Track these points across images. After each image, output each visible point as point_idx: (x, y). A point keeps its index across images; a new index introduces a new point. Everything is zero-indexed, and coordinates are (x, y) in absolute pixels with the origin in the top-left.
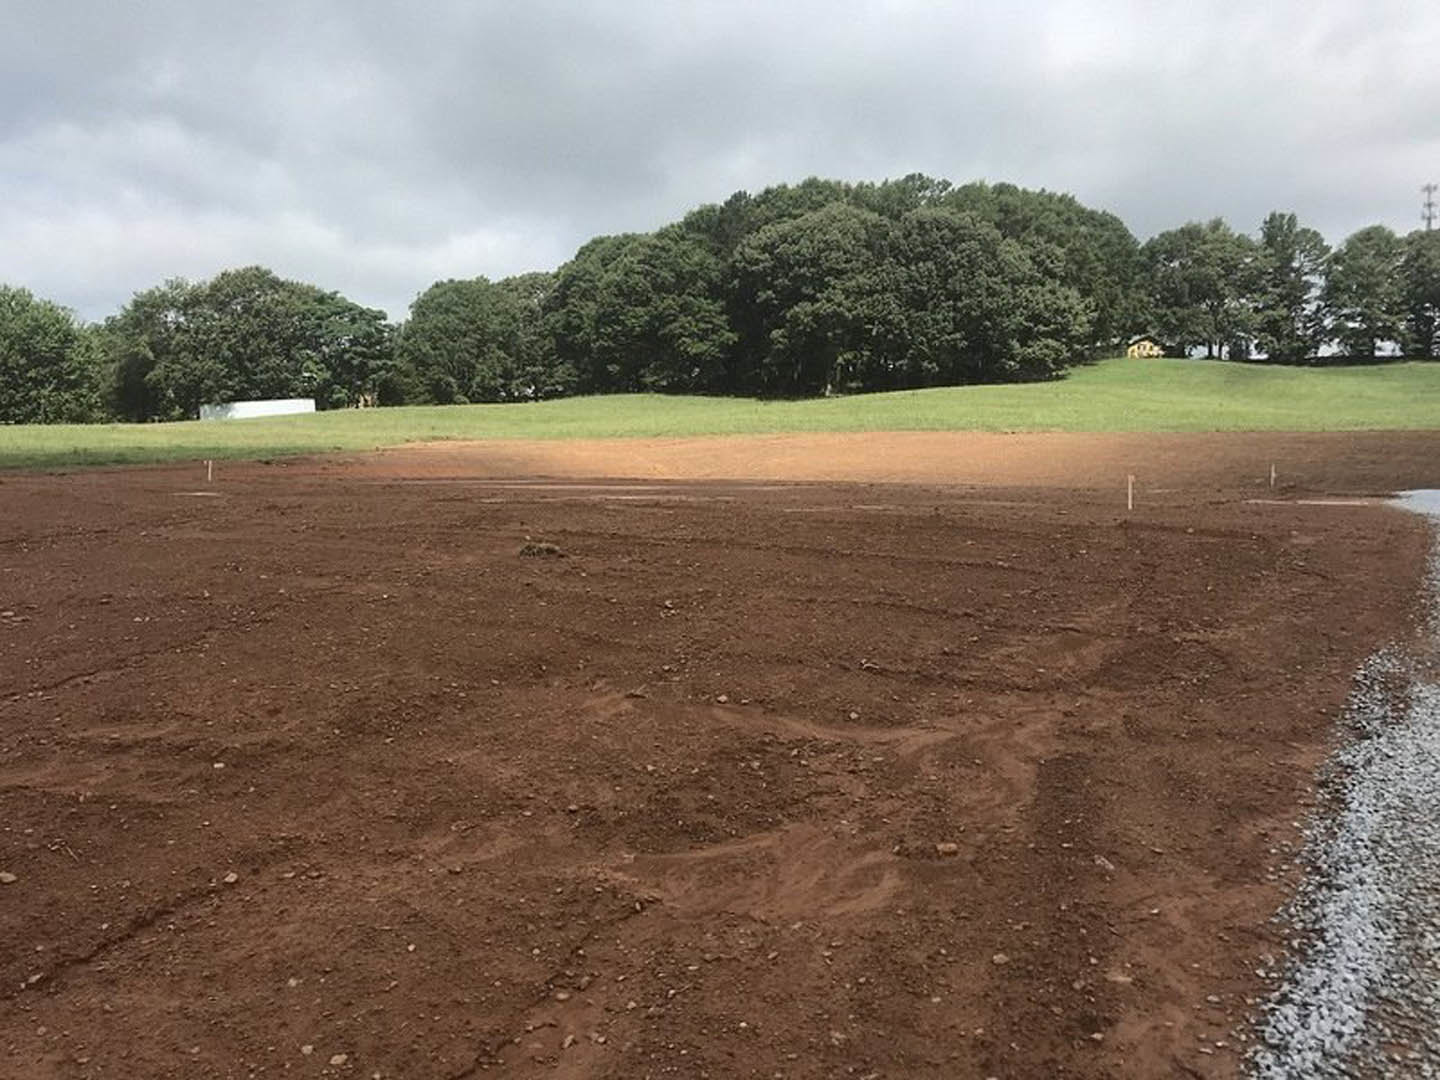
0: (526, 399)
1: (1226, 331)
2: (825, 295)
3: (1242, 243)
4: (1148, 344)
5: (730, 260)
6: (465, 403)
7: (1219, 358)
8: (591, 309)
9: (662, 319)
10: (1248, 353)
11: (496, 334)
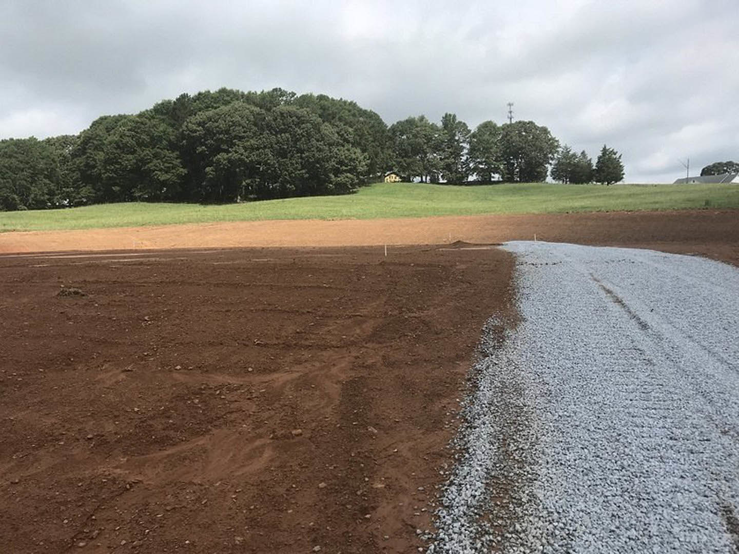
0: (64, 207)
1: (428, 170)
2: (234, 149)
3: (433, 127)
4: (394, 176)
5: (181, 130)
6: (25, 210)
7: (426, 182)
8: (101, 156)
9: (144, 161)
10: (438, 180)
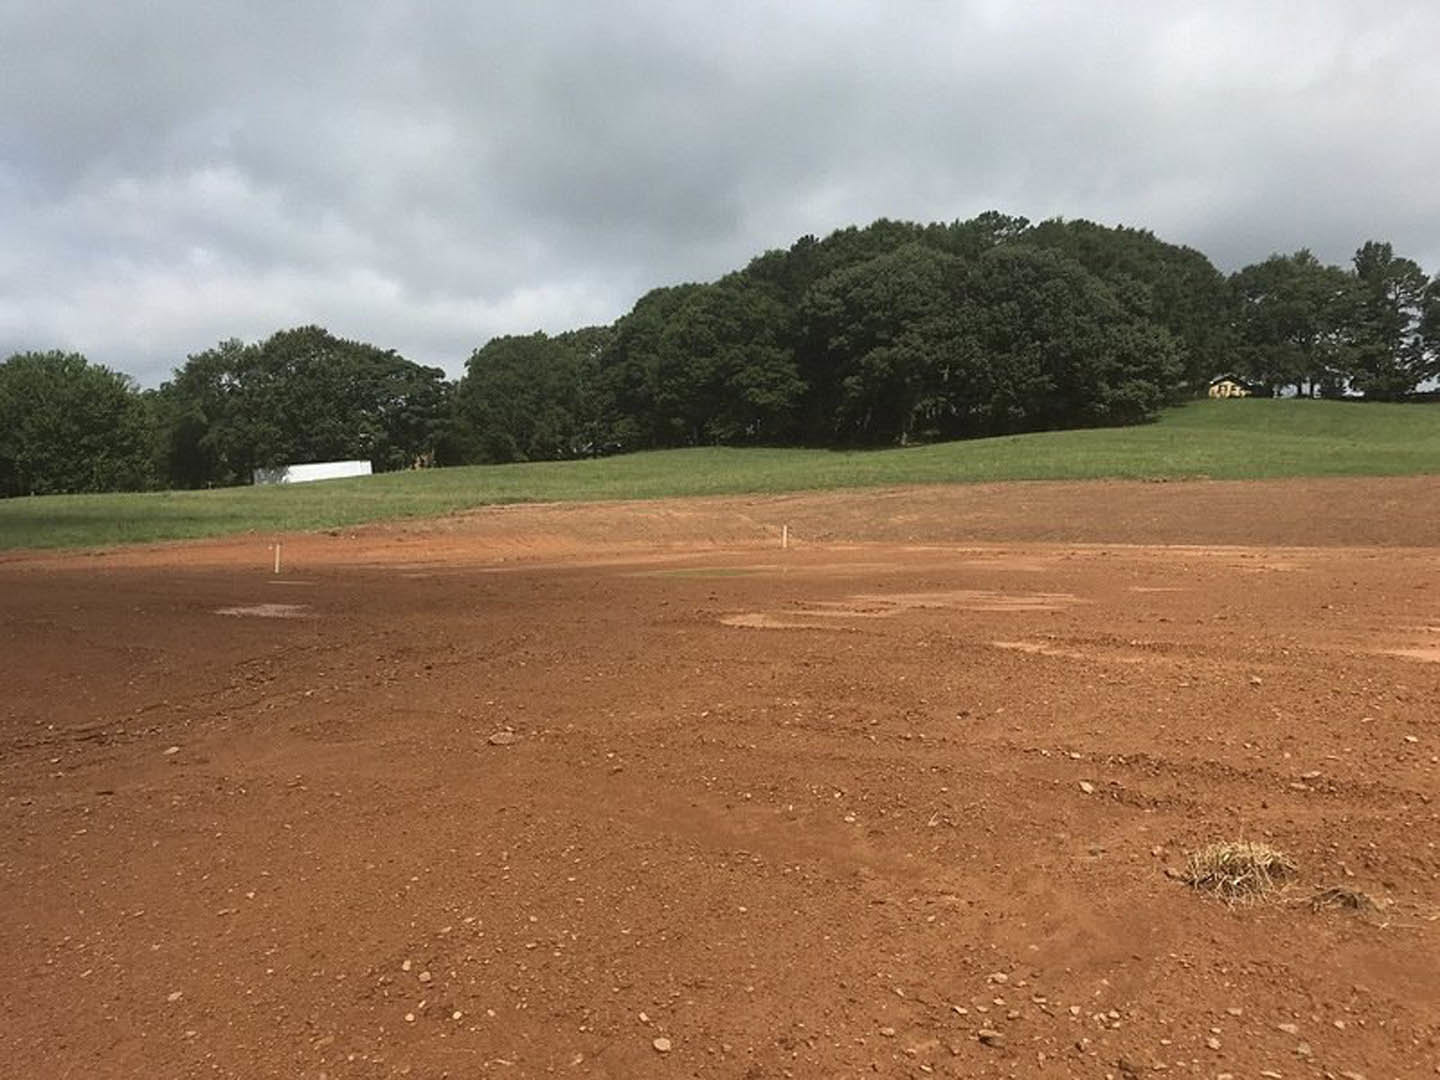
0: (585, 456)
1: (1319, 369)
2: (901, 339)
3: (1333, 273)
4: (1229, 384)
5: (800, 306)
6: (523, 461)
7: (1311, 396)
8: (654, 361)
9: (729, 370)
10: (1342, 389)
11: (555, 390)
